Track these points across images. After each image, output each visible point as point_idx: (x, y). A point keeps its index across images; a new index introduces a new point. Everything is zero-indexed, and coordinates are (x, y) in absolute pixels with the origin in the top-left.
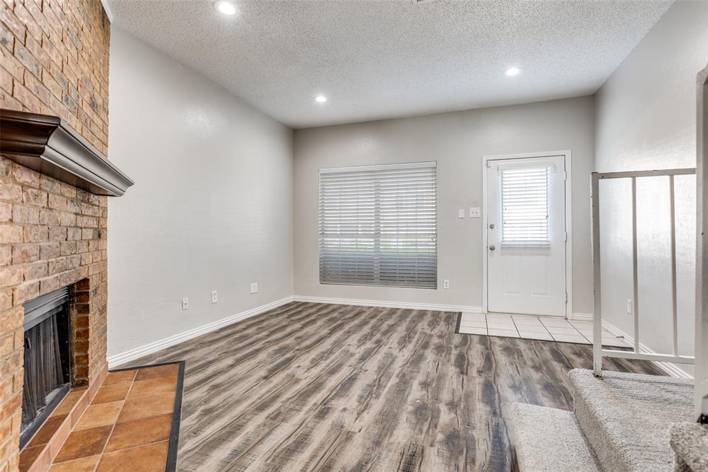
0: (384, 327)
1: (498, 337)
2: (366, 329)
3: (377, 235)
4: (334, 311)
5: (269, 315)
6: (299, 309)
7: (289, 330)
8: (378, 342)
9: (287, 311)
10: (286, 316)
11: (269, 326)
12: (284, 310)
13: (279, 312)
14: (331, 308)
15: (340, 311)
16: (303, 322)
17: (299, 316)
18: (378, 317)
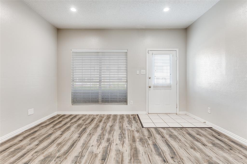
0: (108, 128)
1: (162, 128)
2: (99, 131)
3: (100, 81)
4: (79, 119)
5: (41, 126)
6: (60, 120)
7: (53, 137)
8: (108, 140)
9: (53, 122)
10: (52, 125)
11: (40, 136)
12: (50, 122)
13: (48, 123)
14: (78, 117)
15: (83, 119)
16: (62, 129)
17: (60, 125)
18: (103, 121)
